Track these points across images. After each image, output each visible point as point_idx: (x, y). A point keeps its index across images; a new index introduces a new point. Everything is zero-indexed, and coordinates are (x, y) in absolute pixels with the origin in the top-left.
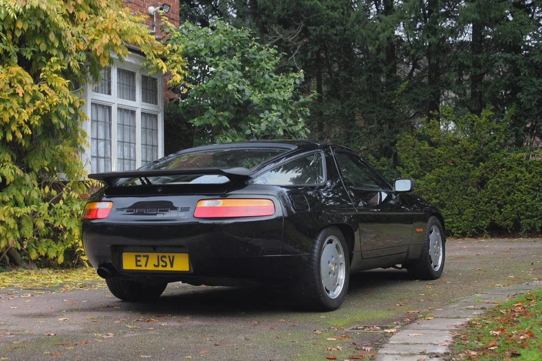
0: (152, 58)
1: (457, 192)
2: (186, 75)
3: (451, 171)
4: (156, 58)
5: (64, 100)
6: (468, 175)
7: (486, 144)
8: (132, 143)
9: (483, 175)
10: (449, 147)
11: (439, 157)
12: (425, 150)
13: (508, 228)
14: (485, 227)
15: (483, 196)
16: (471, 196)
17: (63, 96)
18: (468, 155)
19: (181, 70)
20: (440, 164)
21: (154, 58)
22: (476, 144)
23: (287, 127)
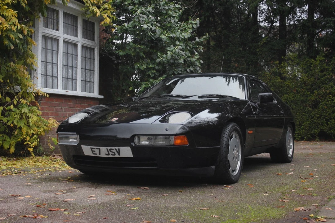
0: (90, 5)
1: (299, 110)
2: (114, 19)
3: (295, 96)
4: (93, 6)
5: (13, 27)
6: (307, 99)
7: (319, 79)
8: (74, 67)
9: (316, 99)
10: (294, 81)
11: (288, 87)
12: (278, 82)
13: (332, 135)
14: (317, 134)
15: (316, 114)
16: (308, 113)
17: (12, 23)
18: (307, 86)
19: (111, 16)
20: (287, 92)
21: (91, 5)
22: (312, 79)
23: (187, 58)
